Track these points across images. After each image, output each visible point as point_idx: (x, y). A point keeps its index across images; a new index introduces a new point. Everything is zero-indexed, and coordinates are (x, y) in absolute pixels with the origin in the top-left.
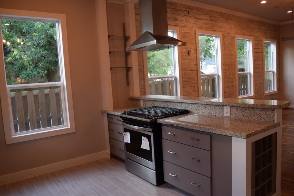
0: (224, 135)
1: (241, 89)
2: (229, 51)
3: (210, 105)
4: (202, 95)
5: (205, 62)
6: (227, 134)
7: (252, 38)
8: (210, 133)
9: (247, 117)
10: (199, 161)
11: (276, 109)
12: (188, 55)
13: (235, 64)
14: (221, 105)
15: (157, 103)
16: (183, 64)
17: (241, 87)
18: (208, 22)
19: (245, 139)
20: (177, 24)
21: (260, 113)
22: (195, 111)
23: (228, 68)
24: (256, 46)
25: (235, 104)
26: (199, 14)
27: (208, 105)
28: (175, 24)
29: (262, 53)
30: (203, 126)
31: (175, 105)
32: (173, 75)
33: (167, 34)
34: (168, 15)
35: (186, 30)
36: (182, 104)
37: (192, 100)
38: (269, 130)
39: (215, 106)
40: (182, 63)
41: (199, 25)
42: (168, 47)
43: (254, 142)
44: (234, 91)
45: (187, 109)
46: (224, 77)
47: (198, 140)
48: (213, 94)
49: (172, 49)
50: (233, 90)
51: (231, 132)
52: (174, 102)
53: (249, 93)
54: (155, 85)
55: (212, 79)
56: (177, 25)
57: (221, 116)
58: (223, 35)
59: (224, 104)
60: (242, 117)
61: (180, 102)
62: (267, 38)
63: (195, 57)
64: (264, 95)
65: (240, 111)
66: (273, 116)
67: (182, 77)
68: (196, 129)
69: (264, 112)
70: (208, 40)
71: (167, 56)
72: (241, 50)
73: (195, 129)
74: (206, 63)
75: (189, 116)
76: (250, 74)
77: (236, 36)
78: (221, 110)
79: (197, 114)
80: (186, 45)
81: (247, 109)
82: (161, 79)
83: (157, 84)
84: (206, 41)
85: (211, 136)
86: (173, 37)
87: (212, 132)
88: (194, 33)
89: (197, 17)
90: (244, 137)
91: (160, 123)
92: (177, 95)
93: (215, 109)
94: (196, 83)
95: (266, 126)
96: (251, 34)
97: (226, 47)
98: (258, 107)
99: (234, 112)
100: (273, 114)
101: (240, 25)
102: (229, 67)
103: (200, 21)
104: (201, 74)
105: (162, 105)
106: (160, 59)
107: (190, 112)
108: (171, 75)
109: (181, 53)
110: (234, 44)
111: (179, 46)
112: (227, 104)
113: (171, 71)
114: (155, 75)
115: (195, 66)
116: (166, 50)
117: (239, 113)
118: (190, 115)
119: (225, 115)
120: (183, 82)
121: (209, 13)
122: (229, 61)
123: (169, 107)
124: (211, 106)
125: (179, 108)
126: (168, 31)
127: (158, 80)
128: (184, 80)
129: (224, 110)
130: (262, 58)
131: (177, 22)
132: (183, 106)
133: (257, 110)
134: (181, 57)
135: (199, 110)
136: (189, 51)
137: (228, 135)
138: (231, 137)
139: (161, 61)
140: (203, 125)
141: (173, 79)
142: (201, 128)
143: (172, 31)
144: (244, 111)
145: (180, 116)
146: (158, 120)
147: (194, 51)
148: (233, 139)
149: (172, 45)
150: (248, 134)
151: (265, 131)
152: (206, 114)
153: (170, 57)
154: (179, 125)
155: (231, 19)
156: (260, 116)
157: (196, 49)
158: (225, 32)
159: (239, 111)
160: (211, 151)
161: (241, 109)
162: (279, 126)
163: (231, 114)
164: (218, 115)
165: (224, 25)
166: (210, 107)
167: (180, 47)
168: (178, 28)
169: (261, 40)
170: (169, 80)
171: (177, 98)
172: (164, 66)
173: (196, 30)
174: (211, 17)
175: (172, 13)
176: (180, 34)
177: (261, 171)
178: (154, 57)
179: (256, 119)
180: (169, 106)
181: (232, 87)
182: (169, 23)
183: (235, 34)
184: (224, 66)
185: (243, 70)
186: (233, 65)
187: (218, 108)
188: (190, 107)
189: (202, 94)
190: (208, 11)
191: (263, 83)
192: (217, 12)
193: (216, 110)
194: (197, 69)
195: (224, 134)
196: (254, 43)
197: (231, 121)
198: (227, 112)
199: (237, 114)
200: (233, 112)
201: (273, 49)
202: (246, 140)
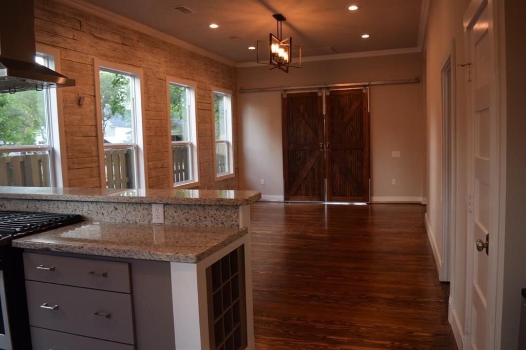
0: (156, 261)
1: (177, 172)
2: (156, 103)
3: (124, 203)
4: (107, 184)
5: (111, 121)
6: (161, 257)
7: (195, 84)
8: (128, 258)
9: (194, 222)
10: (108, 316)
11: (241, 205)
12: (77, 106)
13: (167, 128)
14: (146, 202)
15: (10, 203)
16: (67, 123)
17: (177, 168)
18: (117, 46)
19: (195, 263)
20: (55, 42)
21: (215, 214)
22: (94, 217)
23: (154, 134)
24: (200, 99)
25: (172, 200)
26: (100, 30)
27: (121, 203)
28: (51, 42)
29: (211, 110)
30: (114, 246)
31: (51, 206)
32: (47, 144)
33: (34, 60)
34: (37, 22)
35: (73, 57)
36: (68, 203)
37: (89, 194)
38: (232, 242)
39: (135, 206)
40: (65, 122)
41: (101, 50)
42: (36, 87)
43: (209, 267)
44: (165, 175)
45: (78, 213)
46: (148, 150)
47: (105, 275)
48: (127, 181)
49: (44, 90)
50: (163, 174)
51: (168, 254)
52: (49, 200)
53: (191, 178)
54: (5, 165)
55: (126, 152)
56: (55, 45)
57: (146, 222)
58: (145, 74)
59: (152, 201)
60: (185, 223)
61: (63, 199)
62: (217, 86)
63: (93, 110)
64: (216, 181)
65: (182, 211)
66: (237, 217)
67: (67, 150)
68: (100, 254)
69: (222, 212)
70: (116, 83)
71: (33, 105)
72: (174, 103)
73: (97, 254)
74: (113, 123)
75: (82, 226)
76: (192, 145)
77: (168, 77)
78: (146, 212)
79: (98, 223)
80: (74, 85)
81: (193, 207)
82: (20, 153)
83: (11, 162)
84: (113, 83)
85: (130, 264)
86: (47, 66)
87: (131, 257)
88: (92, 65)
89: (97, 35)
90: (193, 261)
91: (19, 246)
92: (55, 185)
93: (134, 210)
94: (96, 162)
95: (226, 236)
96: (192, 77)
97: (151, 97)
98: (211, 204)
99: (170, 213)
100: (236, 214)
101: (174, 59)
102: (156, 133)
103: (102, 43)
104: (105, 144)
105: (23, 207)
106: (19, 111)
107: (85, 218)
108: (42, 144)
109: (63, 102)
110: (165, 92)
111: (59, 85)
112: (157, 199)
113: (41, 137)
114: (8, 143)
115: (93, 128)
116: (30, 92)
117: (179, 217)
118: (86, 224)
119: (155, 220)
120: (68, 158)
121: (119, 30)
122: (155, 121)
123: (39, 211)
124: (127, 205)
125: (61, 213)
126: (35, 55)
127: (12, 154)
128: (70, 154)
129: (151, 211)
130: (211, 119)
131: (55, 39)
132: (69, 207)
133: (210, 208)
134: (64, 110)
135: (103, 214)
136: (80, 98)
137: (163, 260)
138: (169, 262)
139: (21, 115)
140: (113, 243)
141: (47, 152)
142: (109, 250)
143: (46, 55)
144: (188, 212)
145: (63, 228)
146: (14, 241)
147: (90, 100)
148: (173, 265)
149: (45, 83)
150: (199, 255)
151: (226, 245)
152: (118, 221)
153: (40, 109)
154: (62, 249)
155: (160, 48)
156: (215, 219)
157: (94, 96)
158: (148, 68)
159: (180, 213)
160: (132, 293)
161: (183, 208)
162: (247, 233)
163: (164, 218)
164: (141, 222)
165: (147, 57)
166: (124, 208)
167: (61, 88)
168: (58, 50)
169: (208, 89)
170: (39, 154)
171: (56, 191)
172: (28, 126)
173: (95, 59)
174: (124, 38)
175: (47, 19)
176: (61, 62)
177: (222, 315)
178: (4, 107)
179: (210, 225)
180: (38, 208)
181: (162, 167)
182: (37, 38)
183: (167, 74)
184: (148, 130)
185: (178, 138)
186: (163, 129)
187: (140, 208)
188: (85, 208)
189: (107, 180)
190: (117, 27)
191: (213, 161)
192: (135, 32)
193: (138, 213)
194: (97, 133)
195: (156, 258)
196: (198, 93)
197: (165, 231)
198: (157, 215)
199: (176, 218)
200: (168, 214)
201: (226, 105)
202: (196, 265)
